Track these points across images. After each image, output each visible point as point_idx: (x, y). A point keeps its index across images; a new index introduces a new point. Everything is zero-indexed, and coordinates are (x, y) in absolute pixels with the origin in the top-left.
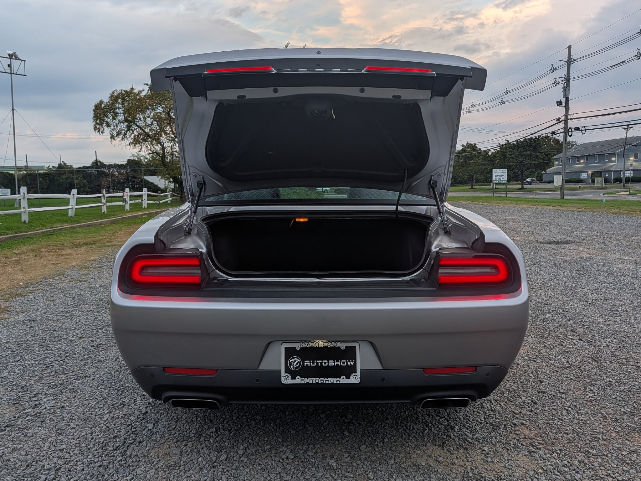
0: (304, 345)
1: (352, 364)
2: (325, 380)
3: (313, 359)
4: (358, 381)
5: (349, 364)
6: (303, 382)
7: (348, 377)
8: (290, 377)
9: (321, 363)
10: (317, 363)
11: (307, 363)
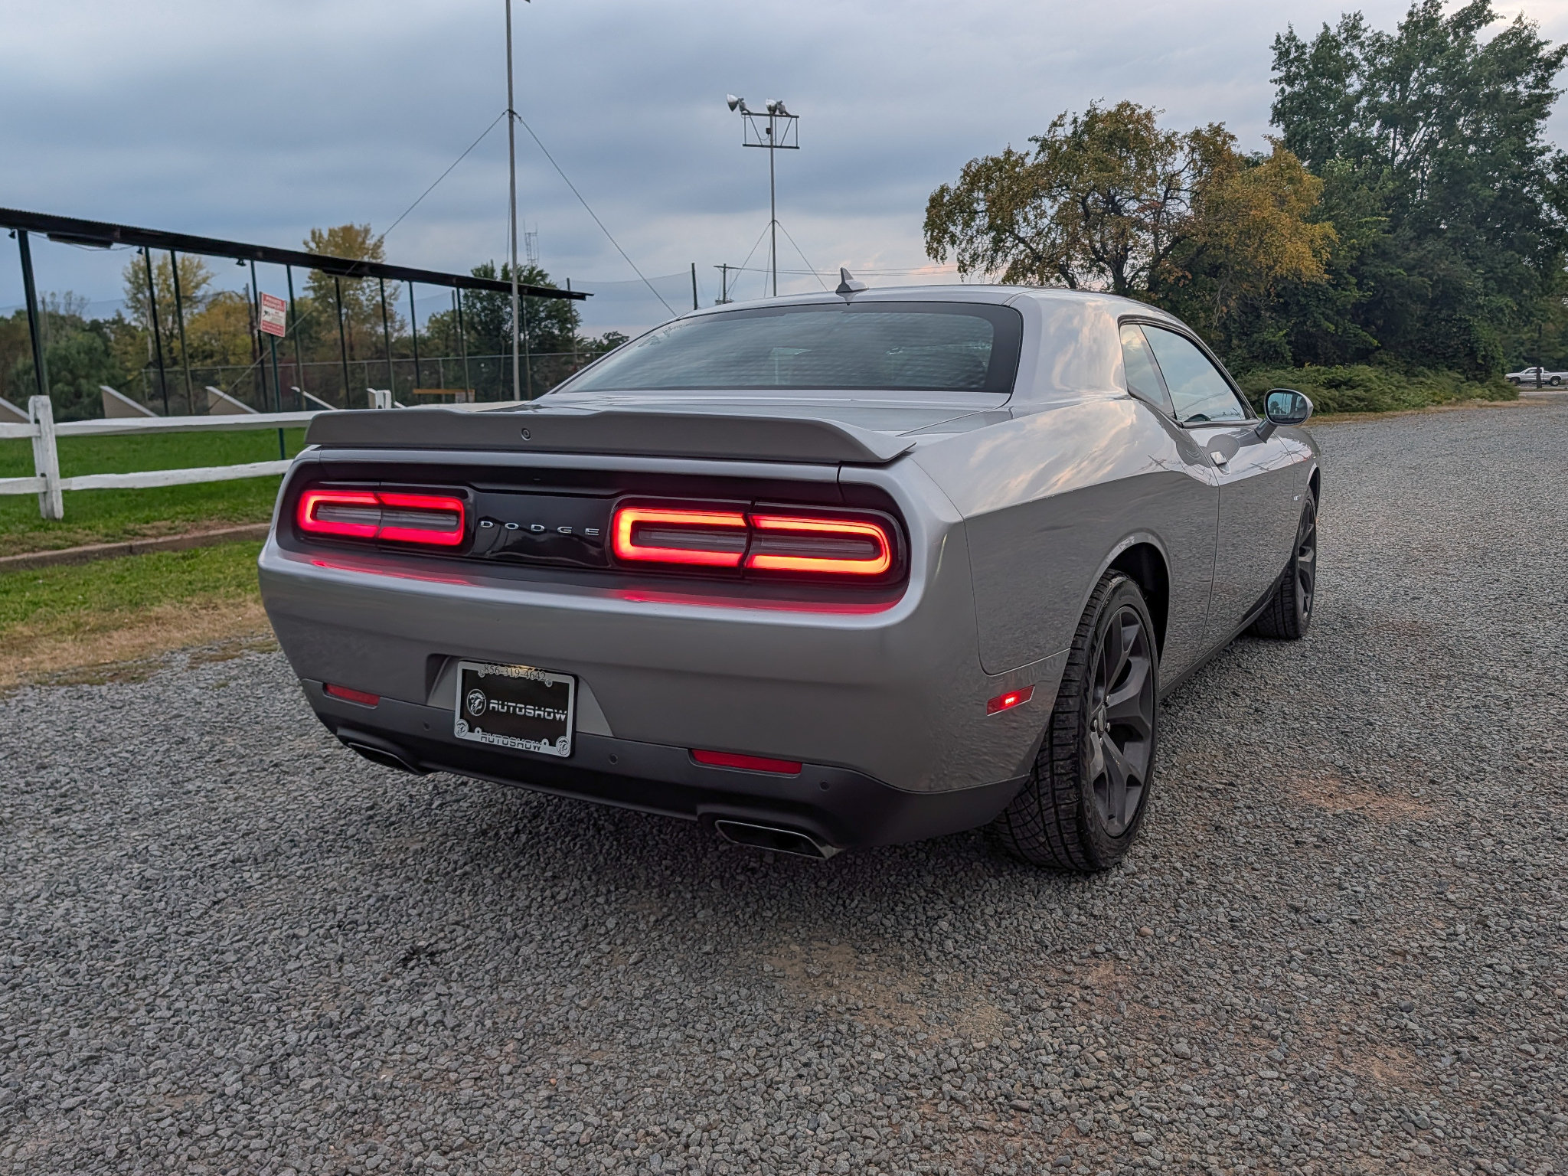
0: (492, 670)
1: (563, 717)
2: (517, 741)
3: (503, 699)
4: (566, 753)
5: (558, 716)
6: (484, 741)
7: (552, 744)
8: (466, 728)
9: (515, 708)
10: (509, 707)
11: (494, 704)
